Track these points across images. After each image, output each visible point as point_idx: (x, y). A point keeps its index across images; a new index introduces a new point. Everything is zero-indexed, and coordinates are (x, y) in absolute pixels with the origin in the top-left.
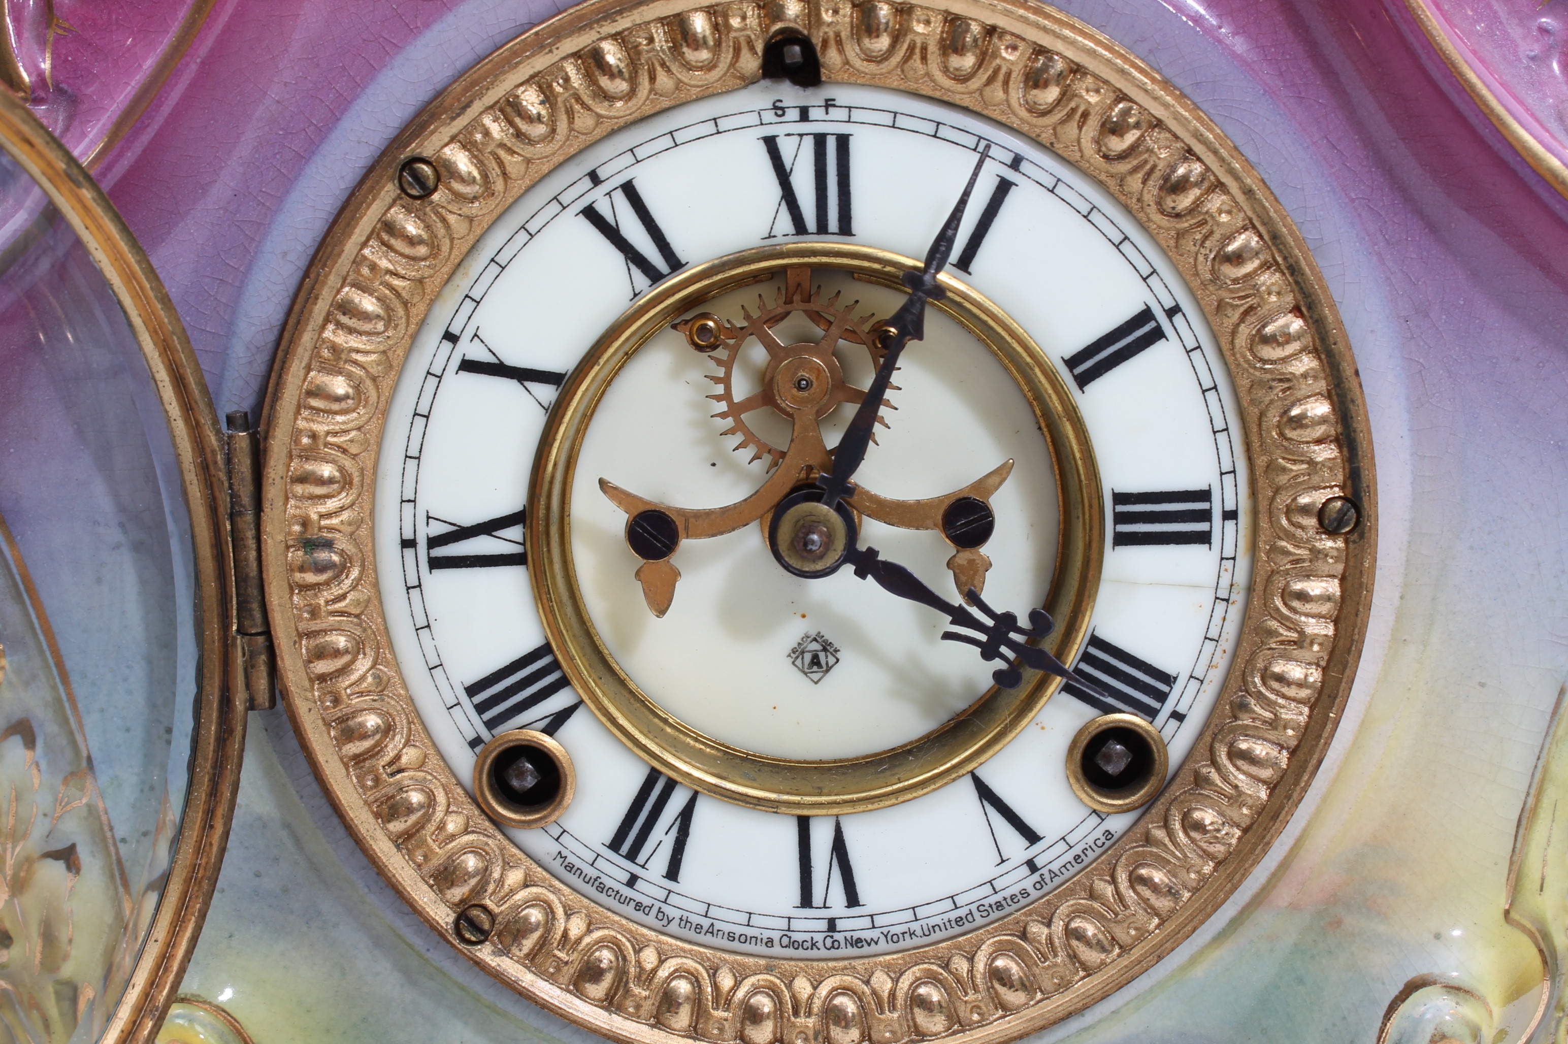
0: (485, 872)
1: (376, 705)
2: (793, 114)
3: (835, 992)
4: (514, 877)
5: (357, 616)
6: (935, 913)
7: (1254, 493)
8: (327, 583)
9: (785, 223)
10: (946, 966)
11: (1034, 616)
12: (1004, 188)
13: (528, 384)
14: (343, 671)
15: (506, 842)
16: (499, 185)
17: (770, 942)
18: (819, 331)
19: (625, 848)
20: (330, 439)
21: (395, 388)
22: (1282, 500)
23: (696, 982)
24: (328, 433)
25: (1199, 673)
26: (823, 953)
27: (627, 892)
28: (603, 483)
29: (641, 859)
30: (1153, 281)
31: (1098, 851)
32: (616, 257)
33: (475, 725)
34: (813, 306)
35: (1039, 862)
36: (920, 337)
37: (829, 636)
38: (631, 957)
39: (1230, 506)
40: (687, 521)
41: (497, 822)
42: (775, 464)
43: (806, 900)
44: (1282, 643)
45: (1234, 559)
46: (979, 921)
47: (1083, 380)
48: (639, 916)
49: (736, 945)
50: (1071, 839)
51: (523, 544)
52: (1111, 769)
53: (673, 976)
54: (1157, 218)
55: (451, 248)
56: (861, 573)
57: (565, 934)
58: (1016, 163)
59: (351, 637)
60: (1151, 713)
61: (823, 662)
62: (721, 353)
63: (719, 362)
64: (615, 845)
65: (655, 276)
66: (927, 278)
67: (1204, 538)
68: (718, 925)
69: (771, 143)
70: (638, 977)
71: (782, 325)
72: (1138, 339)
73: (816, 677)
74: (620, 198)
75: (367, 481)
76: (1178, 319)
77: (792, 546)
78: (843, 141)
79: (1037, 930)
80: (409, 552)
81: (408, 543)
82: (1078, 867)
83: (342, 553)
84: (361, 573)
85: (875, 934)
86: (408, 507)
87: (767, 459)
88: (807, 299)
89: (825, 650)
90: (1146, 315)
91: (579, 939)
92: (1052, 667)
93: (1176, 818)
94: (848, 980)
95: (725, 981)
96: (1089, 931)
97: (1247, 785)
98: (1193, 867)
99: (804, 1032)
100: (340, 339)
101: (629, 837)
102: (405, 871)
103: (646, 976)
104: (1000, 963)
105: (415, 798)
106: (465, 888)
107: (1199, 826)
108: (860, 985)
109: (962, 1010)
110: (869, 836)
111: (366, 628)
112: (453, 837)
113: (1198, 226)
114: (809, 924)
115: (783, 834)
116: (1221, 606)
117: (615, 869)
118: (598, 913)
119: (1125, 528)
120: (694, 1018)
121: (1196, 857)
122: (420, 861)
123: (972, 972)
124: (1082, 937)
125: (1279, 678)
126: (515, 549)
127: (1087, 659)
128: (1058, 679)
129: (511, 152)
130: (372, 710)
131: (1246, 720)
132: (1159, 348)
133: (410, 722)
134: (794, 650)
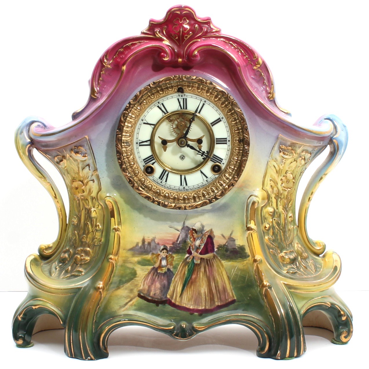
0: (145, 181)
2: (181, 96)
3: (184, 195)
4: (148, 181)
6: (196, 186)
7: (232, 138)
8: (128, 147)
9: (180, 108)
10: (197, 192)
11: (207, 152)
12: (204, 104)
13: (151, 125)
14: (130, 157)
15: (147, 177)
16: (148, 103)
17: (177, 190)
18: (183, 120)
21: (136, 126)
22: (235, 139)
23: (169, 194)
24: (129, 131)
25: (226, 159)
26: (183, 191)
27: (161, 184)
28: (159, 137)
29: (162, 179)
30: (220, 115)
31: (214, 179)
32: (161, 111)
33: (143, 164)
34: (183, 117)
35: (208, 180)
36: (194, 120)
37: (184, 155)
38: (161, 191)
39: (229, 140)
40: (168, 141)
41: (146, 175)
42: (178, 135)
43: (181, 185)
44: (235, 155)
45: (229, 146)
46: (201, 187)
47: (212, 126)
48: (162, 186)
49: (173, 190)
50: (211, 178)
52: (216, 170)
53: (166, 193)
54: (221, 108)
55: (143, 110)
56: (188, 147)
57: (154, 188)
58: (205, 102)
59: (131, 154)
60: (220, 163)
61: (183, 158)
62: (172, 122)
63: (172, 123)
64: (159, 178)
65: (165, 114)
66: (195, 114)
67: (226, 143)
68: (171, 188)
69: (178, 99)
70: (162, 193)
71: (179, 119)
72: (219, 121)
73: (182, 160)
74: (161, 105)
75: (133, 136)
76: (223, 119)
77: (180, 143)
78: (186, 99)
79: (208, 189)
80: (137, 144)
81: (137, 143)
82: (212, 181)
83: (130, 144)
84: (132, 146)
85: (189, 189)
86: (137, 139)
87: (177, 134)
88: (182, 116)
90: (219, 118)
91: (155, 189)
92: (209, 158)
93: (223, 175)
94: (186, 194)
95: (172, 194)
96: (213, 188)
97: (231, 171)
98: (225, 180)
99: (181, 200)
100: (131, 120)
101: (161, 177)
102: (136, 180)
103: (163, 193)
104: (203, 192)
105: (137, 172)
106: (143, 182)
107: (226, 176)
108: (187, 195)
109: (199, 197)
110: (188, 177)
111: (132, 152)
112: (141, 176)
113: (225, 109)
114: (181, 188)
115: (178, 177)
116: (228, 151)
117: (159, 181)
118: (157, 186)
119: (217, 142)
120: (168, 198)
121: (225, 179)
122: (138, 179)
123: (200, 193)
124: (212, 189)
125: (234, 159)
126: (149, 144)
127: (213, 157)
128: (210, 159)
129: (150, 100)
130: (133, 162)
131: (231, 164)
132: (221, 122)
133: (137, 163)
134: (180, 157)
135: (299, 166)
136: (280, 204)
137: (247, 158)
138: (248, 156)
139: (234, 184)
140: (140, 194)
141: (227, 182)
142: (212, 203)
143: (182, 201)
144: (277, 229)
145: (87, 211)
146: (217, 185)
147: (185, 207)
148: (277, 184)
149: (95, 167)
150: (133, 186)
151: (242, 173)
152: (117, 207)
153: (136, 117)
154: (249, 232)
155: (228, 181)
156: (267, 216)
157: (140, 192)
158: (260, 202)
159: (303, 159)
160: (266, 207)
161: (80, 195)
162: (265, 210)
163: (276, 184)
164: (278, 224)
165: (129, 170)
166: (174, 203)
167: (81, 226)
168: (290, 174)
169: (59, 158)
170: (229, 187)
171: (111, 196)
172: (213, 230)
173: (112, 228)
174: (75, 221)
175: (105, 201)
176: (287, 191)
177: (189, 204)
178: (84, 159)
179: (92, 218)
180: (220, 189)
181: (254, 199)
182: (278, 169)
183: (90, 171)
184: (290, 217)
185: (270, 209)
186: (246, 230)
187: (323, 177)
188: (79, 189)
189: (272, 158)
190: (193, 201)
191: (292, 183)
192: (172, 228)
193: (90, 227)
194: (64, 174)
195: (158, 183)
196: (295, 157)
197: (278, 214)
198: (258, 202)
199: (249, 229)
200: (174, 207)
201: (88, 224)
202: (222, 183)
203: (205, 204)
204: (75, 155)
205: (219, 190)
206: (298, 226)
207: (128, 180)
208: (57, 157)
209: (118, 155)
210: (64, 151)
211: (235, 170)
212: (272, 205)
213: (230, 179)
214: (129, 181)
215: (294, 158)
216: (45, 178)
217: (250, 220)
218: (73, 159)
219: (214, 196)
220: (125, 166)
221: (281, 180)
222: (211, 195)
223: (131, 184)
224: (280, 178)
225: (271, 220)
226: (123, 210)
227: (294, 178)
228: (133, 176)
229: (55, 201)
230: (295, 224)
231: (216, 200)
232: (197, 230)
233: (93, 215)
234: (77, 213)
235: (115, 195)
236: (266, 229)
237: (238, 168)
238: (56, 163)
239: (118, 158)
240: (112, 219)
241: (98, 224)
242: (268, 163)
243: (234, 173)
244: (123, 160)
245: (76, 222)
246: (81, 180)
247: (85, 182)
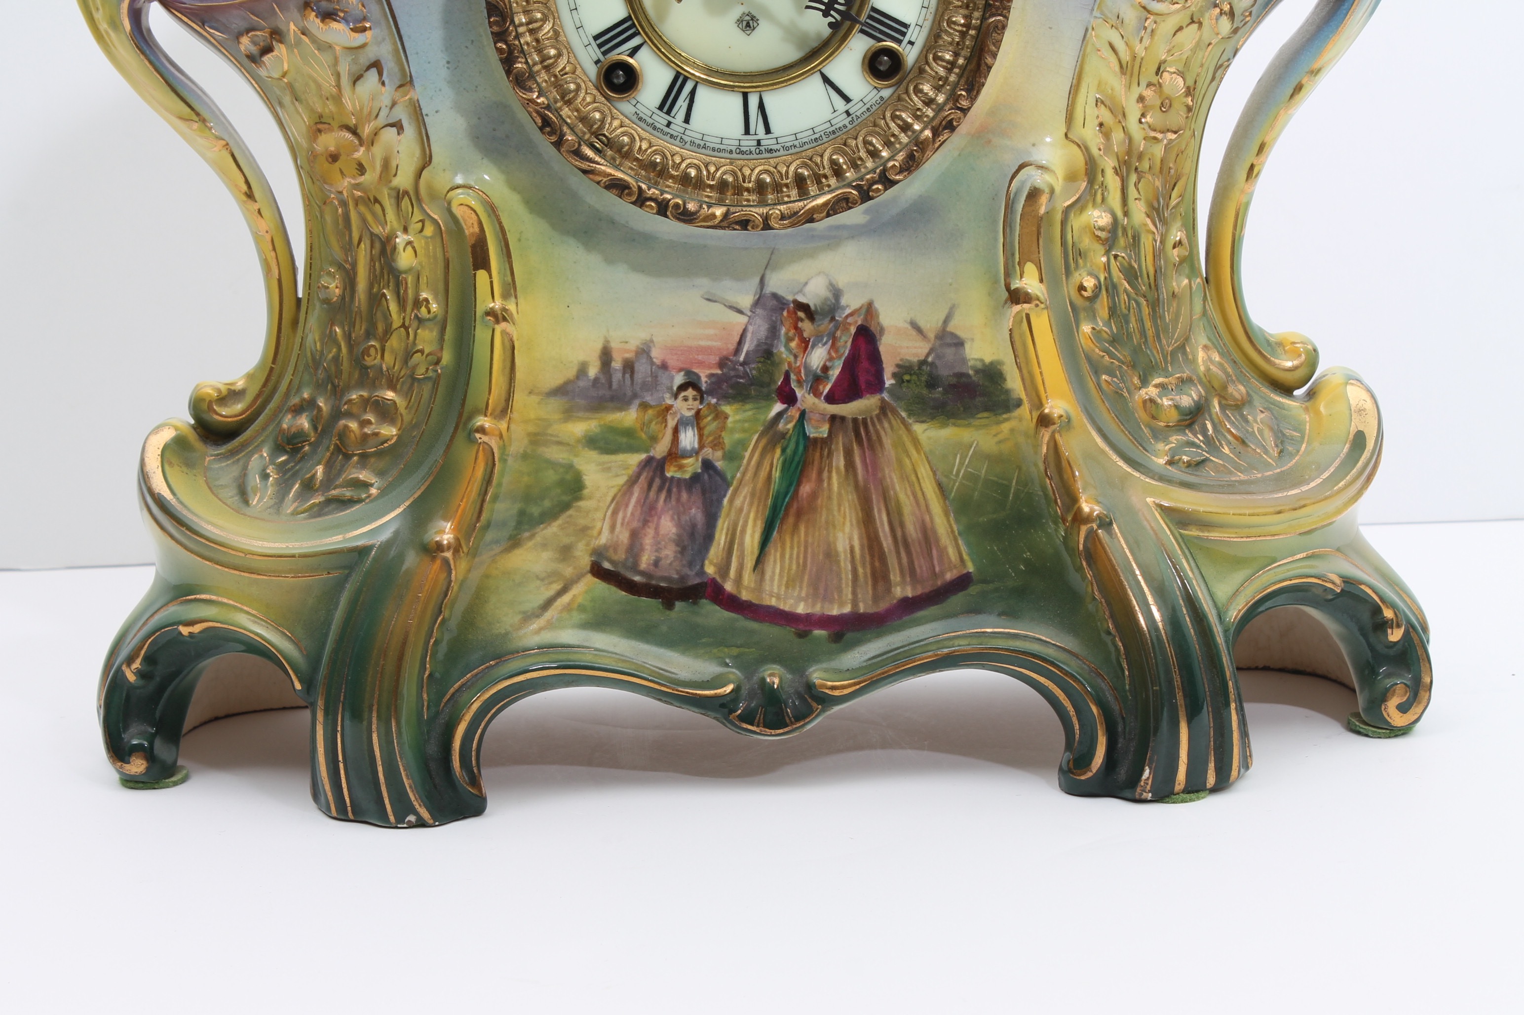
0: (603, 121)
1: (555, 44)
3: (760, 173)
4: (616, 123)
6: (806, 136)
10: (811, 159)
14: (540, 28)
15: (612, 107)
17: (731, 152)
19: (665, 109)
23: (698, 169)
25: (920, 23)
26: (755, 156)
27: (666, 129)
29: (673, 114)
31: (878, 106)
33: (596, 53)
35: (851, 111)
37: (754, 13)
38: (669, 157)
41: (608, 99)
43: (747, 131)
44: (955, 7)
46: (825, 140)
48: (672, 141)
49: (716, 153)
50: (865, 100)
52: (882, 68)
53: (687, 167)
57: (640, 147)
59: (543, 14)
60: (899, 42)
61: (752, 26)
64: (661, 108)
68: (708, 144)
70: (673, 166)
73: (748, 32)
79: (853, 143)
82: (869, 114)
85: (778, 147)
89: (752, 19)
91: (646, 150)
92: (855, 21)
93: (911, 88)
94: (767, 167)
95: (712, 169)
96: (874, 141)
97: (942, 72)
98: (919, 109)
99: (748, 190)
101: (667, 104)
102: (569, 117)
103: (677, 166)
104: (834, 157)
105: (572, 86)
106: (595, 126)
107: (921, 91)
108: (772, 169)
109: (818, 179)
110: (775, 101)
111: (549, 10)
112: (589, 104)
114: (749, 143)
115: (736, 101)
117: (661, 119)
118: (654, 140)
120: (698, 184)
121: (920, 105)
122: (576, 114)
123: (822, 161)
124: (871, 144)
125: (955, 23)
127: (870, 17)
128: (858, 27)
130: (553, 47)
131: (941, 42)
133: (569, 53)
134: (738, 20)
135: (1210, 44)
136: (1137, 196)
137: (1007, 18)
138: (1008, 9)
139: (955, 123)
140: (585, 172)
141: (927, 116)
142: (871, 198)
143: (754, 197)
144: (1128, 295)
145: (377, 245)
146: (890, 128)
147: (766, 218)
148: (1124, 115)
149: (402, 70)
150: (559, 144)
151: (986, 78)
152: (498, 226)
154: (1017, 308)
155: (930, 113)
156: (1086, 242)
157: (585, 165)
158: (1058, 189)
159: (1225, 13)
160: (1082, 209)
161: (345, 184)
162: (1077, 222)
163: (1120, 117)
164: (1131, 274)
165: (539, 80)
166: (720, 203)
167: (359, 307)
168: (1174, 76)
169: (256, 39)
170: (936, 133)
171: (472, 183)
172: (877, 305)
173: (480, 309)
174: (334, 287)
175: (449, 203)
176: (1165, 142)
177: (782, 207)
178: (359, 39)
179: (400, 272)
180: (900, 143)
181: (1034, 177)
182: (1125, 56)
183: (383, 89)
184: (1174, 247)
185: (1099, 217)
186: (1006, 302)
187: (1304, 82)
188: (343, 158)
189: (1102, 13)
190: (794, 193)
191: (1183, 112)
192: (715, 301)
193: (393, 307)
194: (281, 104)
195: (655, 128)
196: (1193, 9)
197: (1130, 235)
198: (1052, 191)
199: (1016, 297)
200: (722, 221)
201: (384, 295)
202: (909, 120)
203: (842, 204)
204: (321, 25)
205: (898, 146)
206: (1207, 279)
207: (539, 121)
208: (250, 35)
209: (496, 23)
210: (277, 10)
211: (960, 67)
212: (1103, 200)
213: (938, 105)
214: (540, 125)
215: (1188, 13)
216: (204, 121)
217: (1019, 263)
218: (314, 40)
219: (878, 171)
220: (525, 66)
221: (1141, 99)
222: (866, 167)
223: (550, 134)
224: (1136, 91)
225: (1104, 259)
226: (519, 240)
227: (1189, 92)
228: (556, 102)
229: (248, 210)
230: (1194, 270)
231: (886, 189)
232: (815, 305)
233: (405, 259)
234: (339, 254)
235: (486, 177)
236: (1085, 294)
237: (968, 60)
238: (246, 61)
239: (492, 33)
240: (481, 274)
241: (424, 295)
242: (1088, 36)
243: (953, 78)
244: (517, 42)
245: (337, 291)
246: (352, 125)
247: (366, 131)
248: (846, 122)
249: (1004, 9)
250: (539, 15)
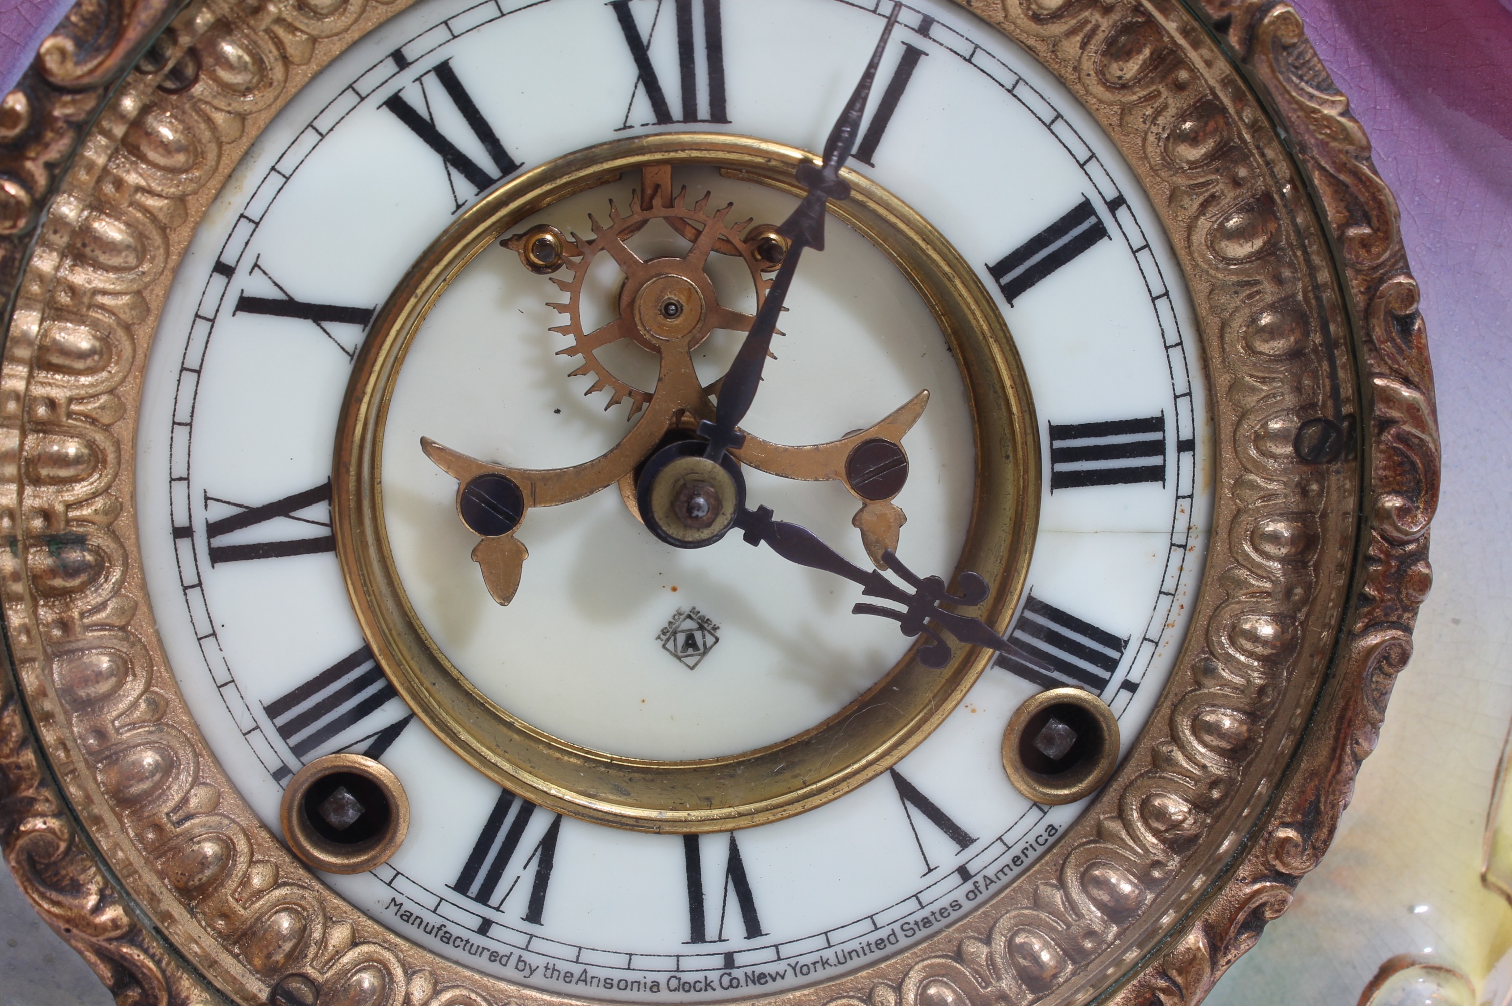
1: (153, 738)
4: (339, 935)
5: (123, 628)
6: (852, 937)
7: (1213, 419)
8: (82, 589)
9: (643, 111)
12: (911, 57)
13: (327, 325)
14: (110, 696)
15: (326, 893)
16: (278, 73)
17: (655, 987)
18: (683, 243)
19: (475, 888)
20: (74, 407)
21: (154, 337)
22: (1250, 426)
24: (71, 400)
25: (1153, 634)
26: (720, 993)
28: (425, 443)
29: (495, 900)
30: (1092, 167)
31: (1040, 850)
32: (431, 160)
33: (277, 751)
34: (676, 212)
35: (972, 868)
36: (819, 244)
37: (705, 611)
39: (1186, 435)
40: (533, 485)
41: (312, 867)
42: (638, 409)
43: (698, 933)
44: (1252, 595)
45: (1191, 496)
46: (904, 942)
47: (1012, 292)
48: (495, 968)
50: (1009, 839)
51: (331, 525)
52: (1051, 753)
54: (1098, 90)
55: (220, 156)
56: (752, 538)
57: (407, 997)
58: (925, 28)
59: (115, 655)
60: (1099, 685)
61: (700, 642)
62: (565, 274)
63: (563, 286)
64: (462, 885)
65: (481, 181)
67: (1156, 474)
68: (592, 971)
69: (622, 10)
71: (638, 238)
72: (1076, 238)
73: (691, 661)
74: (434, 85)
75: (126, 456)
76: (1122, 213)
78: (712, 5)
79: (976, 949)
80: (184, 544)
81: (182, 533)
82: (1017, 870)
83: (97, 551)
84: (124, 573)
85: (781, 967)
86: (180, 488)
87: (627, 402)
88: (670, 204)
89: (701, 628)
90: (1084, 209)
92: (984, 637)
93: (1132, 804)
96: (1037, 946)
97: (1215, 766)
100: (81, 277)
101: (479, 876)
102: (197, 944)
104: (931, 990)
106: (279, 956)
107: (1161, 814)
110: (770, 853)
112: (259, 893)
113: (1149, 98)
114: (702, 962)
115: (666, 859)
116: (1177, 554)
117: (463, 915)
118: (446, 971)
119: (1064, 467)
122: (221, 923)
123: (897, 1000)
125: (1250, 637)
126: (320, 532)
127: (1023, 624)
128: (990, 652)
129: (292, 29)
130: (148, 745)
131: (1210, 685)
132: (1101, 248)
133: (196, 755)
134: (664, 632)
137: (1408, 630)
138: (1412, 608)
139: (1268, 914)
146: (1080, 916)
153: (141, 236)
195: (447, 938)
214: (110, 982)
220: (55, 823)
228: (159, 908)
248: (959, 895)
249: (1406, 609)
250: (104, 663)
